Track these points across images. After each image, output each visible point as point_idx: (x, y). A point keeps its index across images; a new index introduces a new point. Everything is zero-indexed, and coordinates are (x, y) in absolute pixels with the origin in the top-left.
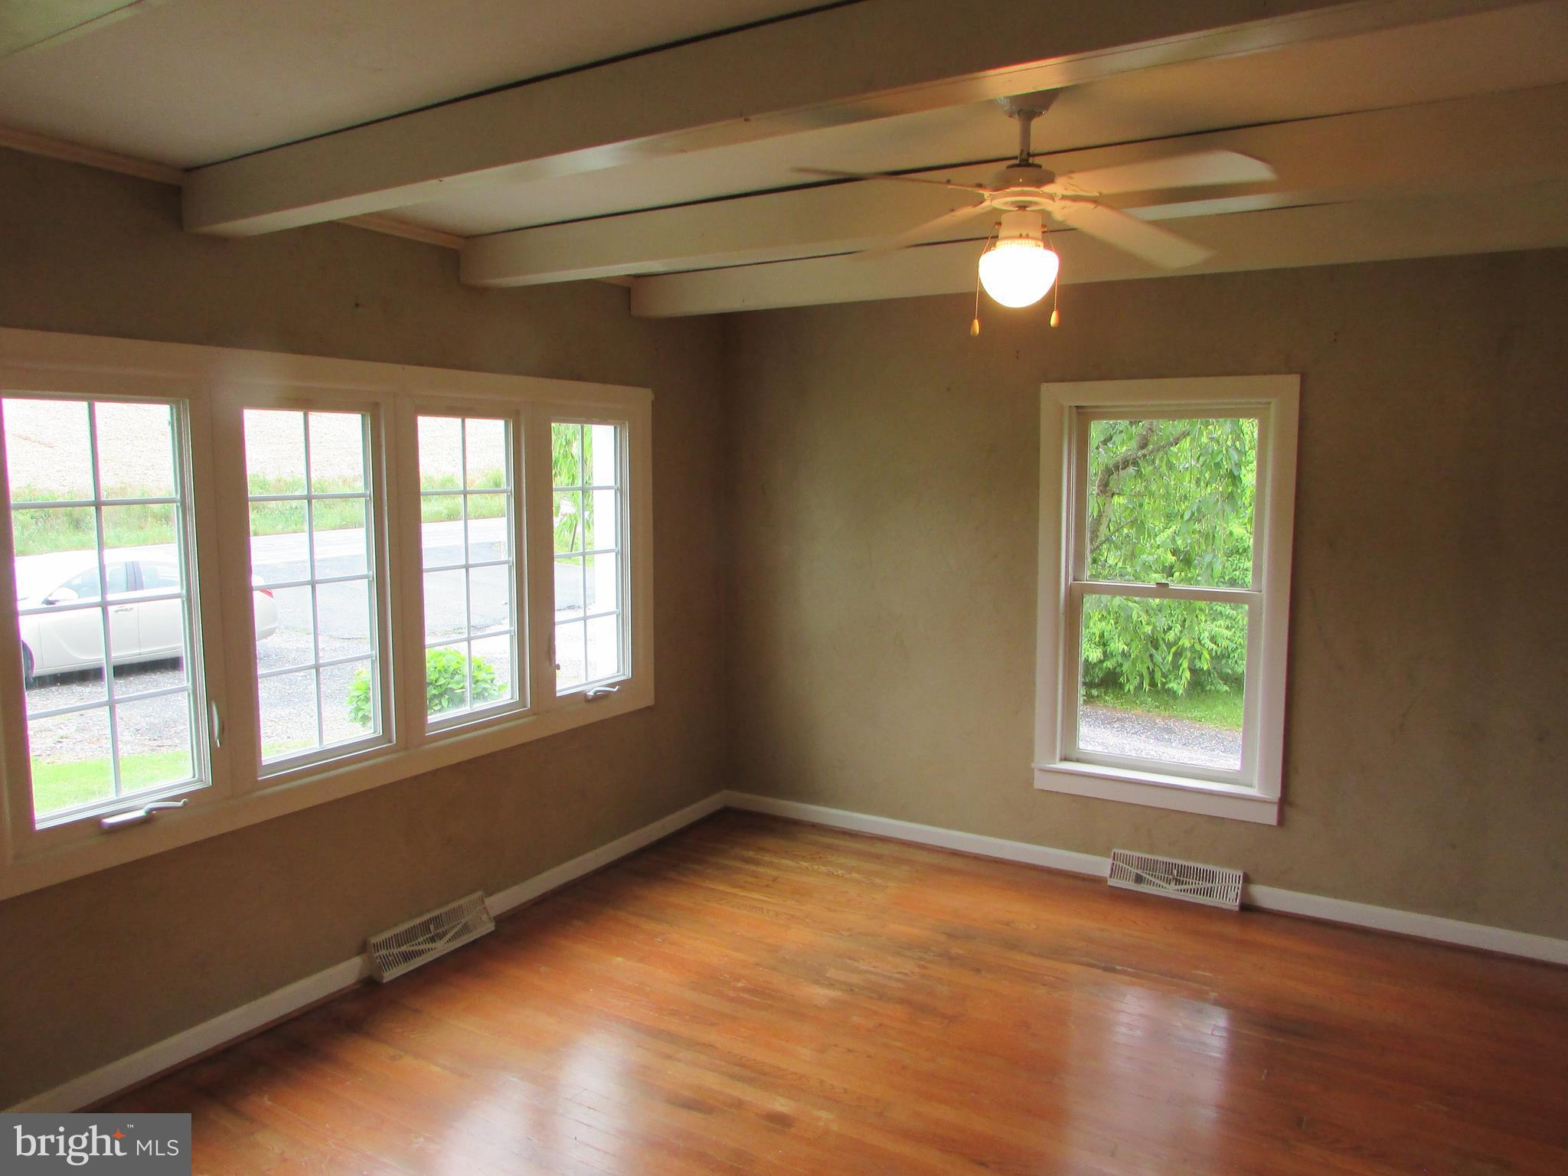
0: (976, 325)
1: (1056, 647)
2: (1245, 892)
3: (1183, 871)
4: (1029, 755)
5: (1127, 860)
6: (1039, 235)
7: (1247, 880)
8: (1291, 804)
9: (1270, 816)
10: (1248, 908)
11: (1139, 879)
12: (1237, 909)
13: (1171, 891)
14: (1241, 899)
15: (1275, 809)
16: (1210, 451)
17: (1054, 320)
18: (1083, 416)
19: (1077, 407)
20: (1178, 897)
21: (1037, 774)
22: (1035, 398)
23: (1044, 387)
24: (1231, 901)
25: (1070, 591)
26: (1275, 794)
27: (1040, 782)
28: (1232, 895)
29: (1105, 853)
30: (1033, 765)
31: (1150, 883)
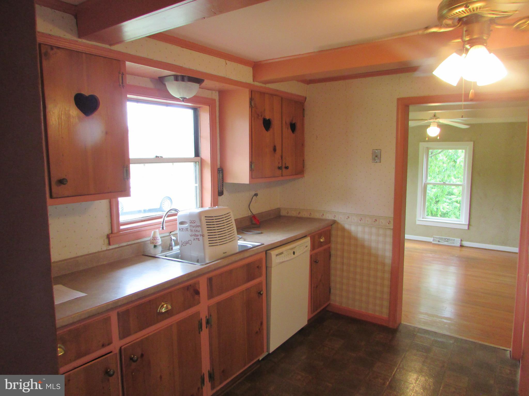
0: (427, 138)
1: (422, 196)
2: (461, 243)
3: (448, 240)
4: (415, 217)
5: (436, 238)
6: (437, 126)
7: (461, 240)
8: (470, 225)
9: (466, 227)
10: (462, 246)
11: (439, 241)
12: (459, 246)
13: (446, 243)
14: (460, 244)
15: (467, 226)
16: (449, 155)
17: (438, 138)
18: (428, 149)
19: (427, 147)
20: (447, 244)
21: (417, 221)
22: (418, 145)
23: (420, 143)
24: (458, 244)
25: (425, 184)
26: (467, 223)
27: (418, 223)
28: (458, 243)
29: (431, 237)
30: (416, 219)
31: (441, 242)
